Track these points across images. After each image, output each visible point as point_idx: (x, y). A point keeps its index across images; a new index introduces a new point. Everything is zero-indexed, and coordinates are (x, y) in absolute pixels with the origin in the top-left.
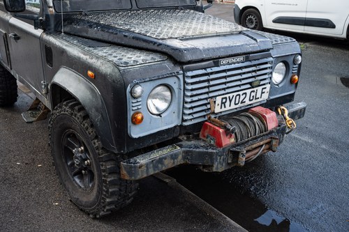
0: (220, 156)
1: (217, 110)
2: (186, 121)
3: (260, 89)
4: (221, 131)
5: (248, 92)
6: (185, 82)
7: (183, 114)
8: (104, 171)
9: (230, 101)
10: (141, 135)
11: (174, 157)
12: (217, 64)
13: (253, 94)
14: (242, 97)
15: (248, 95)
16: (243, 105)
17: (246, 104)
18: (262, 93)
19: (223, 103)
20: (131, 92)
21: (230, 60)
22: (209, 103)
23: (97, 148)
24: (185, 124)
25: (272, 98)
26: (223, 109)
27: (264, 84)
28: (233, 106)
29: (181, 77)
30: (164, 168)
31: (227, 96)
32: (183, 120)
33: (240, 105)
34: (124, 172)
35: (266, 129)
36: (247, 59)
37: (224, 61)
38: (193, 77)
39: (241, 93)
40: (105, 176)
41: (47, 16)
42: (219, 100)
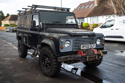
0: (82, 58)
1: (82, 48)
2: (74, 50)
3: (93, 45)
4: (82, 52)
5: (90, 45)
6: (73, 40)
7: (73, 48)
8: (53, 61)
9: (85, 47)
10: (63, 52)
11: (71, 58)
12: (81, 37)
13: (91, 46)
14: (88, 46)
15: (90, 46)
16: (88, 48)
17: (89, 48)
18: (94, 46)
19: (83, 47)
20: (61, 41)
21: (84, 36)
22: (79, 46)
23: (52, 56)
24: (73, 51)
25: (97, 48)
26: (83, 49)
27: (94, 44)
28: (86, 48)
29: (72, 39)
30: (68, 60)
31: (84, 45)
32: (73, 50)
33: (87, 48)
34: (58, 60)
35: (94, 53)
36: (89, 37)
37: (83, 36)
38: (75, 39)
39: (88, 45)
40: (53, 63)
41: (41, 28)
42: (82, 46)
